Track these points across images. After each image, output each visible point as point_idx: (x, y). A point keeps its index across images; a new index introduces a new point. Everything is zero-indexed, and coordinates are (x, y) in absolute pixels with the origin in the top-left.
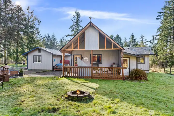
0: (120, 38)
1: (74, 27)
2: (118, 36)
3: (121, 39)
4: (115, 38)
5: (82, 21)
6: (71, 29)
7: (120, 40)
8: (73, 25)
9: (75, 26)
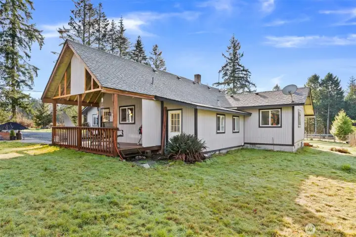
0: (336, 79)
1: (228, 67)
2: (330, 77)
3: (339, 81)
4: (323, 81)
5: (242, 55)
6: (223, 72)
7: (336, 83)
8: (227, 65)
9: (230, 67)
